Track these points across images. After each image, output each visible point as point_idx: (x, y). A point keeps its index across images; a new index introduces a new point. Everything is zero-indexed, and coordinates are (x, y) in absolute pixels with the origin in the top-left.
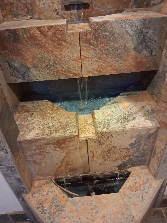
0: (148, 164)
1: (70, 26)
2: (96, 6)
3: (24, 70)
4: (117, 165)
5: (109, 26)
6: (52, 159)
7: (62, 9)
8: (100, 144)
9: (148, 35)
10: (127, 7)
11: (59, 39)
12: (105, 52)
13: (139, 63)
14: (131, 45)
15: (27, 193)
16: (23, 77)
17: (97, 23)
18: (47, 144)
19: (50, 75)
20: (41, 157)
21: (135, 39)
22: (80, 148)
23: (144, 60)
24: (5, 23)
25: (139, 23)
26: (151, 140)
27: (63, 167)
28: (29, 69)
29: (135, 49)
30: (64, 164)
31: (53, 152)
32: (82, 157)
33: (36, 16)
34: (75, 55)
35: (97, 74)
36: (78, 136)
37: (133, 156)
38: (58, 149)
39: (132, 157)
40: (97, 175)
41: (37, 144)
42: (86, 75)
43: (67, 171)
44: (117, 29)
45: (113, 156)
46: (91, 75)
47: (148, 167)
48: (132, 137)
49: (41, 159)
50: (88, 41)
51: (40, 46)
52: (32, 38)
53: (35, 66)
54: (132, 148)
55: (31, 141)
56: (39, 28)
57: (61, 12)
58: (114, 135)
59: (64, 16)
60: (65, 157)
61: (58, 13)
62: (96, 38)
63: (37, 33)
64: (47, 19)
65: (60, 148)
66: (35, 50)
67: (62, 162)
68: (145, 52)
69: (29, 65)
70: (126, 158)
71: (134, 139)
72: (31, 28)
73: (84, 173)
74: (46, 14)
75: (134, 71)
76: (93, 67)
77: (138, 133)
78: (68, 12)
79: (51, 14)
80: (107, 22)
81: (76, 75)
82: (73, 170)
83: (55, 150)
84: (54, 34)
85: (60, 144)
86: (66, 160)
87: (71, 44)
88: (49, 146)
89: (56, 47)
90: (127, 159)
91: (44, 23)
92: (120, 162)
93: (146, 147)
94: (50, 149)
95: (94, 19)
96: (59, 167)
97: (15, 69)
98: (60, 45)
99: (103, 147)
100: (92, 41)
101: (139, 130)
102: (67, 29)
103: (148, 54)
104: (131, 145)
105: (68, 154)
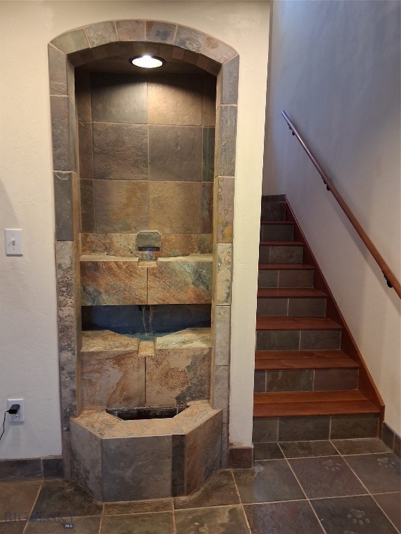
0: (209, 399)
1: (140, 263)
2: (165, 249)
3: (95, 294)
4: (176, 396)
5: (171, 265)
6: (109, 379)
7: (136, 250)
8: (158, 363)
9: (203, 274)
10: (193, 252)
11: (131, 271)
12: (168, 284)
13: (198, 296)
14: (190, 280)
15: (76, 417)
16: (94, 300)
17: (162, 262)
18: (107, 359)
19: (119, 300)
20: (99, 374)
21: (192, 276)
22: (138, 367)
23: (202, 293)
24: (83, 256)
25: (194, 265)
26: (206, 362)
27: (118, 393)
28: (101, 293)
29: (193, 283)
30: (119, 388)
31: (111, 369)
32: (139, 379)
33: (113, 253)
34: (143, 285)
35: (161, 302)
36: (138, 352)
37: (191, 383)
38: (116, 366)
39: (190, 385)
40: (154, 410)
41: (98, 358)
42: (150, 303)
43: (122, 399)
44: (177, 267)
45: (172, 382)
46: (156, 303)
47: (209, 402)
48: (188, 357)
49: (98, 378)
50: (154, 274)
51: (115, 275)
52: (110, 269)
53: (106, 291)
54: (189, 371)
55: (93, 353)
56: (116, 263)
57: (134, 252)
58: (171, 354)
59: (138, 255)
60: (122, 378)
61: (132, 253)
62: (161, 273)
63: (114, 266)
64: (121, 256)
65: (119, 365)
66: (110, 279)
67: (118, 384)
68: (202, 287)
69: (101, 290)
70: (184, 386)
71: (190, 360)
72: (111, 262)
73: (139, 405)
74: (121, 252)
75: (194, 302)
76: (157, 296)
77: (193, 354)
78: (141, 252)
79: (125, 252)
80: (170, 262)
81: (142, 302)
82: (128, 399)
83: (114, 368)
84: (127, 267)
85: (120, 360)
86: (122, 382)
87: (140, 276)
88: (108, 362)
89: (127, 277)
90: (185, 388)
91: (121, 260)
92: (178, 392)
93: (203, 371)
94: (109, 365)
95: (160, 259)
96: (114, 392)
97: (89, 293)
98: (131, 275)
99: (161, 367)
100: (157, 275)
101: (194, 350)
102: (138, 265)
103: (205, 289)
104: (188, 367)
105: (126, 373)
